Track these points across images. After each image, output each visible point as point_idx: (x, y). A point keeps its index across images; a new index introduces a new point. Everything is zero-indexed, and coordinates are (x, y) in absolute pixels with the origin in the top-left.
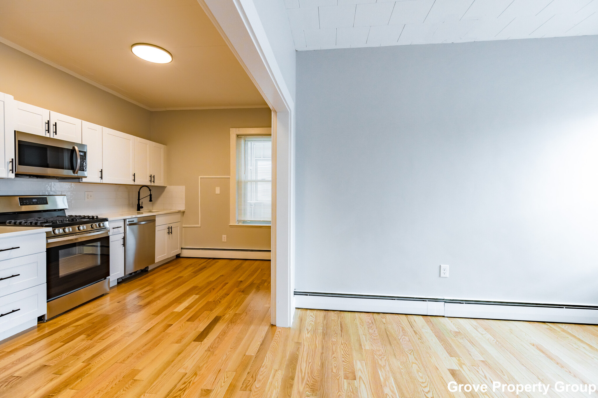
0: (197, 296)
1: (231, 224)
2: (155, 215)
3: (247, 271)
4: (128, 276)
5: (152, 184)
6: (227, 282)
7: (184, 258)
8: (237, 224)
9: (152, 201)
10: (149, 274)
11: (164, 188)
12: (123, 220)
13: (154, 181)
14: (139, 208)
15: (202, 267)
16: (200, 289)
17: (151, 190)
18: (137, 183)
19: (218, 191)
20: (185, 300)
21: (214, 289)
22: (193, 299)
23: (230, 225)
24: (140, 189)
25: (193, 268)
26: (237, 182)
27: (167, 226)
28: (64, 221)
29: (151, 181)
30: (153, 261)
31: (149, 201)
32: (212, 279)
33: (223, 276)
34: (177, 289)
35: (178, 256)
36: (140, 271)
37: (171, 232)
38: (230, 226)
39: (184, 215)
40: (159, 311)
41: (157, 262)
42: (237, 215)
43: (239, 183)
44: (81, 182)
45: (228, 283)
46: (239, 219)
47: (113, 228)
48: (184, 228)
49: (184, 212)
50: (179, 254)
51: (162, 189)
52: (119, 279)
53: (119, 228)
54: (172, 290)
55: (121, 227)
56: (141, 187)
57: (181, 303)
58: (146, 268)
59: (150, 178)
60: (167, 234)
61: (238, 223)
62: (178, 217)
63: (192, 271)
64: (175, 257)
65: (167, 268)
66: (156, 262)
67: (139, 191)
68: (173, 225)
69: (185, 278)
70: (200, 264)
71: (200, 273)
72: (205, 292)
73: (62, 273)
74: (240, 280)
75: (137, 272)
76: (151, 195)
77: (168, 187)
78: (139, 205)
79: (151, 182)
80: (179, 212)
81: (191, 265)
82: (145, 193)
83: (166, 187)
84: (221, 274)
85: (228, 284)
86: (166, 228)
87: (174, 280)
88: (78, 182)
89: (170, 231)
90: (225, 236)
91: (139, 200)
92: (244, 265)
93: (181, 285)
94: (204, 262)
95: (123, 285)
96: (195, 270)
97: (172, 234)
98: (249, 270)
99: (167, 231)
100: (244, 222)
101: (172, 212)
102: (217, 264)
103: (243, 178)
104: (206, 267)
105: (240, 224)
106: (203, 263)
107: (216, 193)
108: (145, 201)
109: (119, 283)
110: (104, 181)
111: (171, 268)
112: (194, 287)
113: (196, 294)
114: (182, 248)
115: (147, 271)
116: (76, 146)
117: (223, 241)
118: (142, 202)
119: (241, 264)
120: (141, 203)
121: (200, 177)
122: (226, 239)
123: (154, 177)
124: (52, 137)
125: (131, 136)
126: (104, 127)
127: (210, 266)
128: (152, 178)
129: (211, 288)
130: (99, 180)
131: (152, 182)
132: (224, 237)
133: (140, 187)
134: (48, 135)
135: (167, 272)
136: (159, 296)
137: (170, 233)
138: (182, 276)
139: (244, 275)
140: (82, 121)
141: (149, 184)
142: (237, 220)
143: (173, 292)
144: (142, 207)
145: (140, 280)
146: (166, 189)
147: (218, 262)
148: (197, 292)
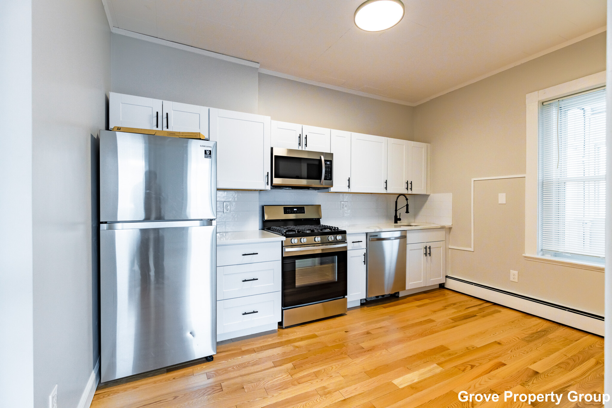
0: (439, 370)
1: (527, 255)
2: (406, 230)
3: (556, 354)
4: (374, 298)
5: (410, 192)
6: (503, 362)
7: (449, 290)
8: (539, 256)
9: (409, 212)
10: (401, 301)
11: (425, 197)
12: (365, 234)
13: (411, 189)
14: (397, 220)
15: (468, 313)
16: (450, 355)
17: (408, 199)
18: (389, 191)
19: (502, 198)
20: (418, 367)
21: (472, 367)
22: (430, 371)
23: (524, 255)
24: (397, 199)
25: (456, 310)
26: (540, 184)
27: (424, 245)
28: (305, 231)
29: (407, 188)
30: (404, 288)
31: (406, 212)
32: (478, 343)
33: (499, 343)
34: (417, 340)
35: (442, 286)
36: (389, 296)
37: (430, 254)
38: (526, 257)
39: (451, 233)
40: (375, 369)
41: (409, 288)
42: (540, 240)
43: (544, 185)
44: (330, 192)
45: (505, 365)
46: (544, 248)
47: (353, 242)
48: (450, 250)
49: (450, 229)
50: (444, 284)
51: (424, 197)
52: (362, 300)
53: (360, 243)
54: (409, 338)
55: (362, 241)
56: (399, 196)
57: (409, 370)
58: (396, 293)
59: (406, 184)
60: (423, 256)
61: (543, 255)
62: (441, 235)
63: (451, 317)
64: (438, 287)
65: (422, 299)
66: (406, 289)
67: (397, 200)
68: (432, 245)
69: (436, 326)
70: (469, 308)
71: (462, 324)
72: (456, 367)
73: (299, 282)
74: (535, 367)
75: (385, 297)
76: (407, 205)
77: (432, 195)
78: (396, 216)
79: (407, 190)
80: (442, 228)
81: (454, 304)
82: (402, 202)
83: (428, 195)
84: (497, 339)
85: (505, 367)
86: (423, 248)
87: (421, 323)
88: (327, 192)
89: (428, 252)
90: (516, 272)
91: (396, 210)
92: (551, 336)
93: (426, 336)
94: (476, 306)
95: (365, 308)
96: (456, 315)
97: (430, 256)
98: (561, 351)
99: (423, 251)
100: (556, 254)
101: (433, 227)
102: (497, 315)
103: (554, 175)
104: (475, 316)
105: (548, 257)
106: (474, 306)
107: (499, 203)
108: (402, 212)
109: (362, 305)
110: (353, 189)
111: (427, 301)
112: (442, 346)
113: (438, 364)
114: (447, 277)
115: (398, 297)
116: (322, 155)
117: (512, 279)
118: (400, 213)
119: (545, 332)
120: (398, 215)
121: (473, 179)
122: (516, 277)
123: (411, 183)
124: (304, 149)
125: (383, 137)
126: (352, 133)
127: (484, 316)
128: (409, 185)
129: (469, 362)
130: (346, 190)
131: (409, 190)
132: (514, 274)
133: (397, 195)
134: (300, 148)
135: (419, 306)
136: (389, 342)
137: (428, 255)
138: (434, 319)
139: (546, 360)
140: (331, 130)
141: (405, 192)
142: (540, 249)
143: (409, 343)
144: (400, 219)
145: (385, 308)
146: (429, 198)
147: (500, 312)
148: (442, 359)
